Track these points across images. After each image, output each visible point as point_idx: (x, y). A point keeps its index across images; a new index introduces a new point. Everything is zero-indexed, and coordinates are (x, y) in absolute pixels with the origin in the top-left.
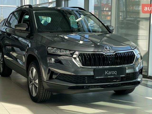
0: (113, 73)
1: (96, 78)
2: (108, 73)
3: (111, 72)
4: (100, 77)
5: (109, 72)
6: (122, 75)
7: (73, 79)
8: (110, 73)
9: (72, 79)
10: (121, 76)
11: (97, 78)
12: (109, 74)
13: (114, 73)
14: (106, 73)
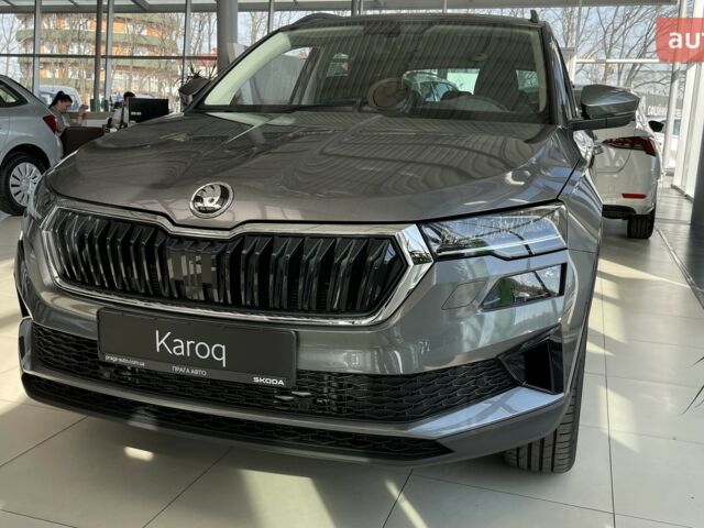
0: (203, 350)
1: (107, 358)
2: (171, 343)
3: (192, 346)
4: (124, 360)
5: (180, 344)
6: (262, 375)
8: (182, 347)
10: (256, 380)
11: (115, 359)
12: (179, 350)
13: (211, 351)
14: (158, 344)
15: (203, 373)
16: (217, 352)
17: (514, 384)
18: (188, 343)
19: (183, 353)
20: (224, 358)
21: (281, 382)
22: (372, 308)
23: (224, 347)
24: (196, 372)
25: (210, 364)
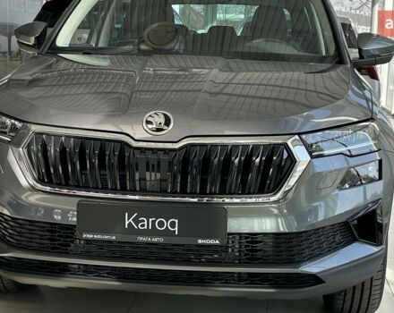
0: (161, 224)
1: (85, 235)
2: (137, 221)
3: (153, 222)
4: (99, 236)
5: (144, 221)
7: (10, 231)
8: (146, 223)
10: (200, 241)
11: (90, 236)
12: (143, 226)
13: (167, 224)
14: (127, 223)
15: (161, 240)
16: (172, 225)
17: (354, 240)
18: (150, 220)
19: (146, 227)
20: (176, 229)
21: (217, 242)
22: (275, 189)
23: (177, 221)
24: (155, 240)
25: (167, 233)
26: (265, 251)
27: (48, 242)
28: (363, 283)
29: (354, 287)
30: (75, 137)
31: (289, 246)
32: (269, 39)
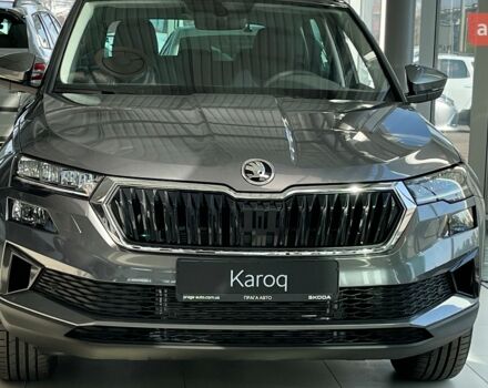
0: (269, 281)
1: (185, 297)
3: (261, 279)
4: (202, 297)
5: (250, 278)
6: (314, 294)
7: (91, 297)
9: (84, 295)
10: (310, 298)
11: (191, 298)
12: (250, 283)
13: (276, 281)
14: (232, 281)
15: (269, 298)
16: (281, 281)
17: (452, 292)
18: (258, 277)
19: (253, 285)
20: (286, 285)
21: (329, 297)
22: (384, 240)
23: (286, 277)
24: (263, 298)
26: (375, 306)
27: (139, 307)
28: (450, 344)
29: (441, 348)
30: (168, 190)
31: (398, 299)
32: (297, 72)
